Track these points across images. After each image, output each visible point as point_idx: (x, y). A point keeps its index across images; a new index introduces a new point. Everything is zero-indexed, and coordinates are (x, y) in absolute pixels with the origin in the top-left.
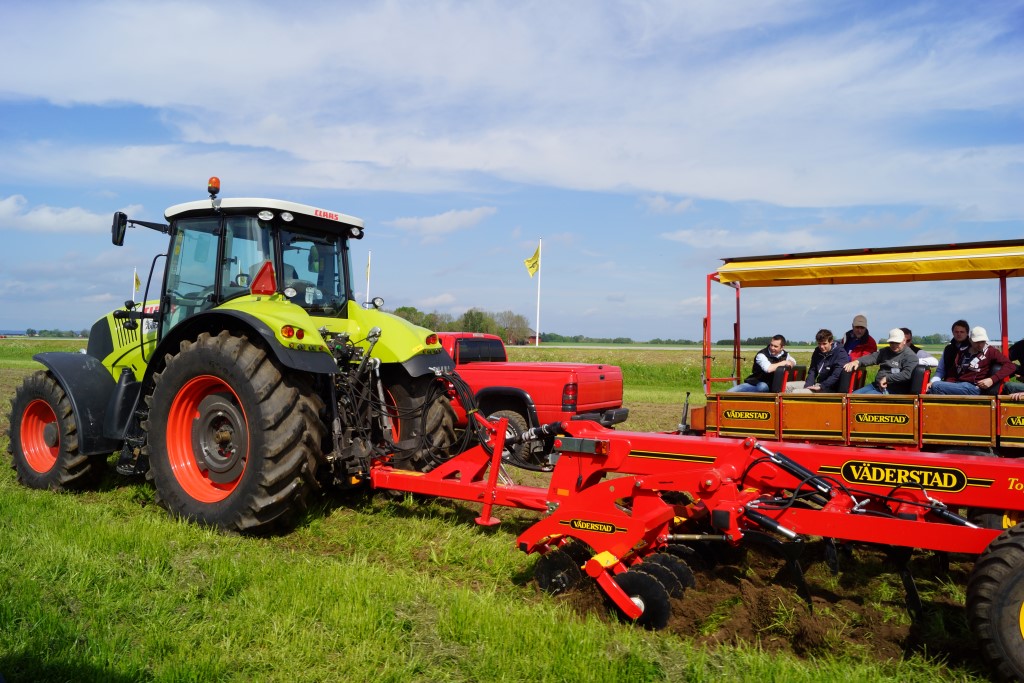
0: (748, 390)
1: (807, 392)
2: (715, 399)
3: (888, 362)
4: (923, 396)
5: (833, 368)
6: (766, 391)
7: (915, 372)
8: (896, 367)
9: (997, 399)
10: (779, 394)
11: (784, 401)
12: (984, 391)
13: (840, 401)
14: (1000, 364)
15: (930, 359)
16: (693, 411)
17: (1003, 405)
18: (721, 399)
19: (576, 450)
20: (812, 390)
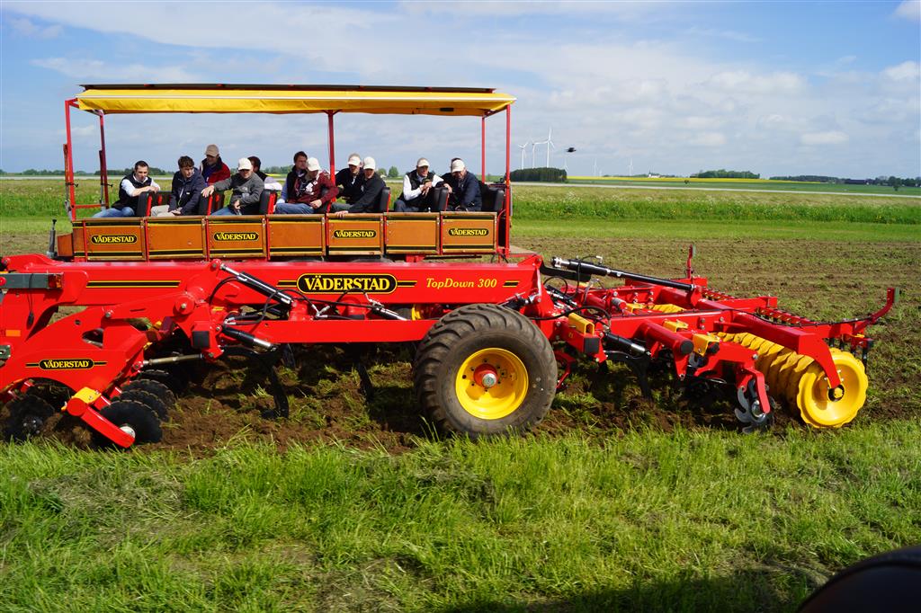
0: (114, 215)
1: (171, 215)
2: (82, 225)
3: (239, 188)
4: (268, 215)
5: (192, 192)
6: (132, 216)
7: (262, 195)
8: (246, 192)
9: (326, 216)
10: (144, 218)
11: (149, 225)
12: (316, 210)
13: (200, 222)
14: (328, 188)
15: (275, 184)
16: (60, 238)
17: (330, 221)
18: (87, 225)
19: (24, 287)
20: (176, 214)
